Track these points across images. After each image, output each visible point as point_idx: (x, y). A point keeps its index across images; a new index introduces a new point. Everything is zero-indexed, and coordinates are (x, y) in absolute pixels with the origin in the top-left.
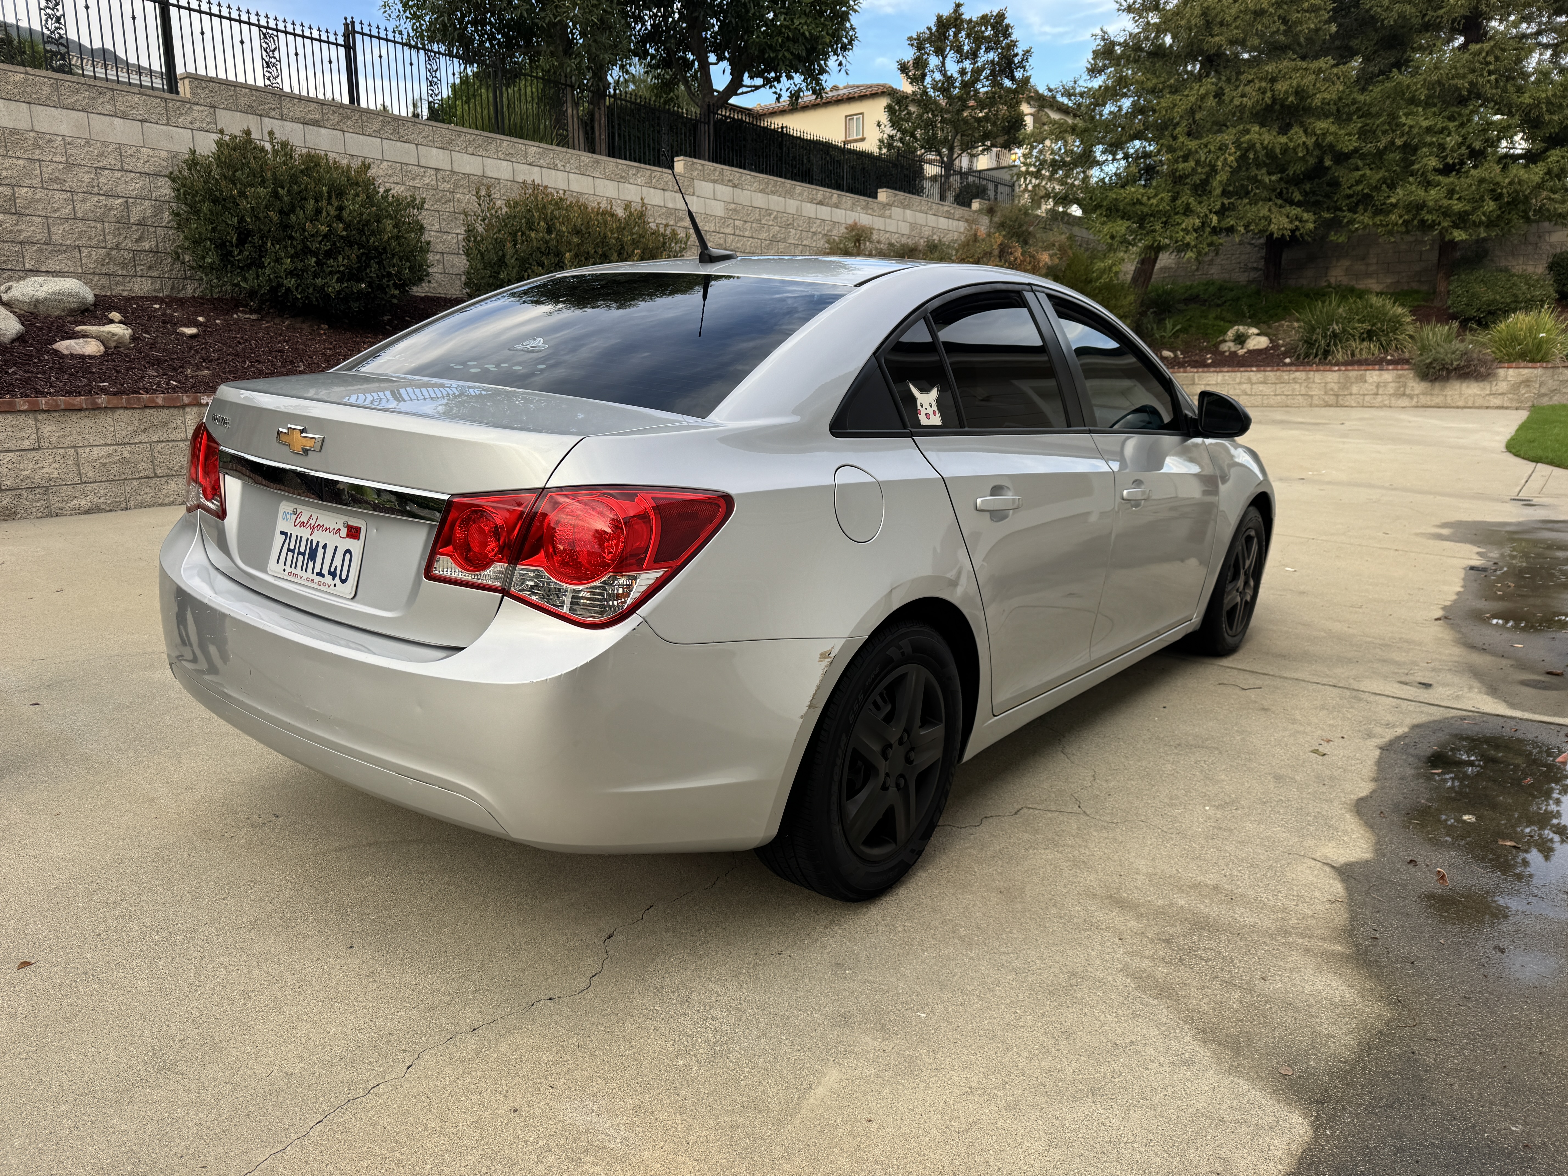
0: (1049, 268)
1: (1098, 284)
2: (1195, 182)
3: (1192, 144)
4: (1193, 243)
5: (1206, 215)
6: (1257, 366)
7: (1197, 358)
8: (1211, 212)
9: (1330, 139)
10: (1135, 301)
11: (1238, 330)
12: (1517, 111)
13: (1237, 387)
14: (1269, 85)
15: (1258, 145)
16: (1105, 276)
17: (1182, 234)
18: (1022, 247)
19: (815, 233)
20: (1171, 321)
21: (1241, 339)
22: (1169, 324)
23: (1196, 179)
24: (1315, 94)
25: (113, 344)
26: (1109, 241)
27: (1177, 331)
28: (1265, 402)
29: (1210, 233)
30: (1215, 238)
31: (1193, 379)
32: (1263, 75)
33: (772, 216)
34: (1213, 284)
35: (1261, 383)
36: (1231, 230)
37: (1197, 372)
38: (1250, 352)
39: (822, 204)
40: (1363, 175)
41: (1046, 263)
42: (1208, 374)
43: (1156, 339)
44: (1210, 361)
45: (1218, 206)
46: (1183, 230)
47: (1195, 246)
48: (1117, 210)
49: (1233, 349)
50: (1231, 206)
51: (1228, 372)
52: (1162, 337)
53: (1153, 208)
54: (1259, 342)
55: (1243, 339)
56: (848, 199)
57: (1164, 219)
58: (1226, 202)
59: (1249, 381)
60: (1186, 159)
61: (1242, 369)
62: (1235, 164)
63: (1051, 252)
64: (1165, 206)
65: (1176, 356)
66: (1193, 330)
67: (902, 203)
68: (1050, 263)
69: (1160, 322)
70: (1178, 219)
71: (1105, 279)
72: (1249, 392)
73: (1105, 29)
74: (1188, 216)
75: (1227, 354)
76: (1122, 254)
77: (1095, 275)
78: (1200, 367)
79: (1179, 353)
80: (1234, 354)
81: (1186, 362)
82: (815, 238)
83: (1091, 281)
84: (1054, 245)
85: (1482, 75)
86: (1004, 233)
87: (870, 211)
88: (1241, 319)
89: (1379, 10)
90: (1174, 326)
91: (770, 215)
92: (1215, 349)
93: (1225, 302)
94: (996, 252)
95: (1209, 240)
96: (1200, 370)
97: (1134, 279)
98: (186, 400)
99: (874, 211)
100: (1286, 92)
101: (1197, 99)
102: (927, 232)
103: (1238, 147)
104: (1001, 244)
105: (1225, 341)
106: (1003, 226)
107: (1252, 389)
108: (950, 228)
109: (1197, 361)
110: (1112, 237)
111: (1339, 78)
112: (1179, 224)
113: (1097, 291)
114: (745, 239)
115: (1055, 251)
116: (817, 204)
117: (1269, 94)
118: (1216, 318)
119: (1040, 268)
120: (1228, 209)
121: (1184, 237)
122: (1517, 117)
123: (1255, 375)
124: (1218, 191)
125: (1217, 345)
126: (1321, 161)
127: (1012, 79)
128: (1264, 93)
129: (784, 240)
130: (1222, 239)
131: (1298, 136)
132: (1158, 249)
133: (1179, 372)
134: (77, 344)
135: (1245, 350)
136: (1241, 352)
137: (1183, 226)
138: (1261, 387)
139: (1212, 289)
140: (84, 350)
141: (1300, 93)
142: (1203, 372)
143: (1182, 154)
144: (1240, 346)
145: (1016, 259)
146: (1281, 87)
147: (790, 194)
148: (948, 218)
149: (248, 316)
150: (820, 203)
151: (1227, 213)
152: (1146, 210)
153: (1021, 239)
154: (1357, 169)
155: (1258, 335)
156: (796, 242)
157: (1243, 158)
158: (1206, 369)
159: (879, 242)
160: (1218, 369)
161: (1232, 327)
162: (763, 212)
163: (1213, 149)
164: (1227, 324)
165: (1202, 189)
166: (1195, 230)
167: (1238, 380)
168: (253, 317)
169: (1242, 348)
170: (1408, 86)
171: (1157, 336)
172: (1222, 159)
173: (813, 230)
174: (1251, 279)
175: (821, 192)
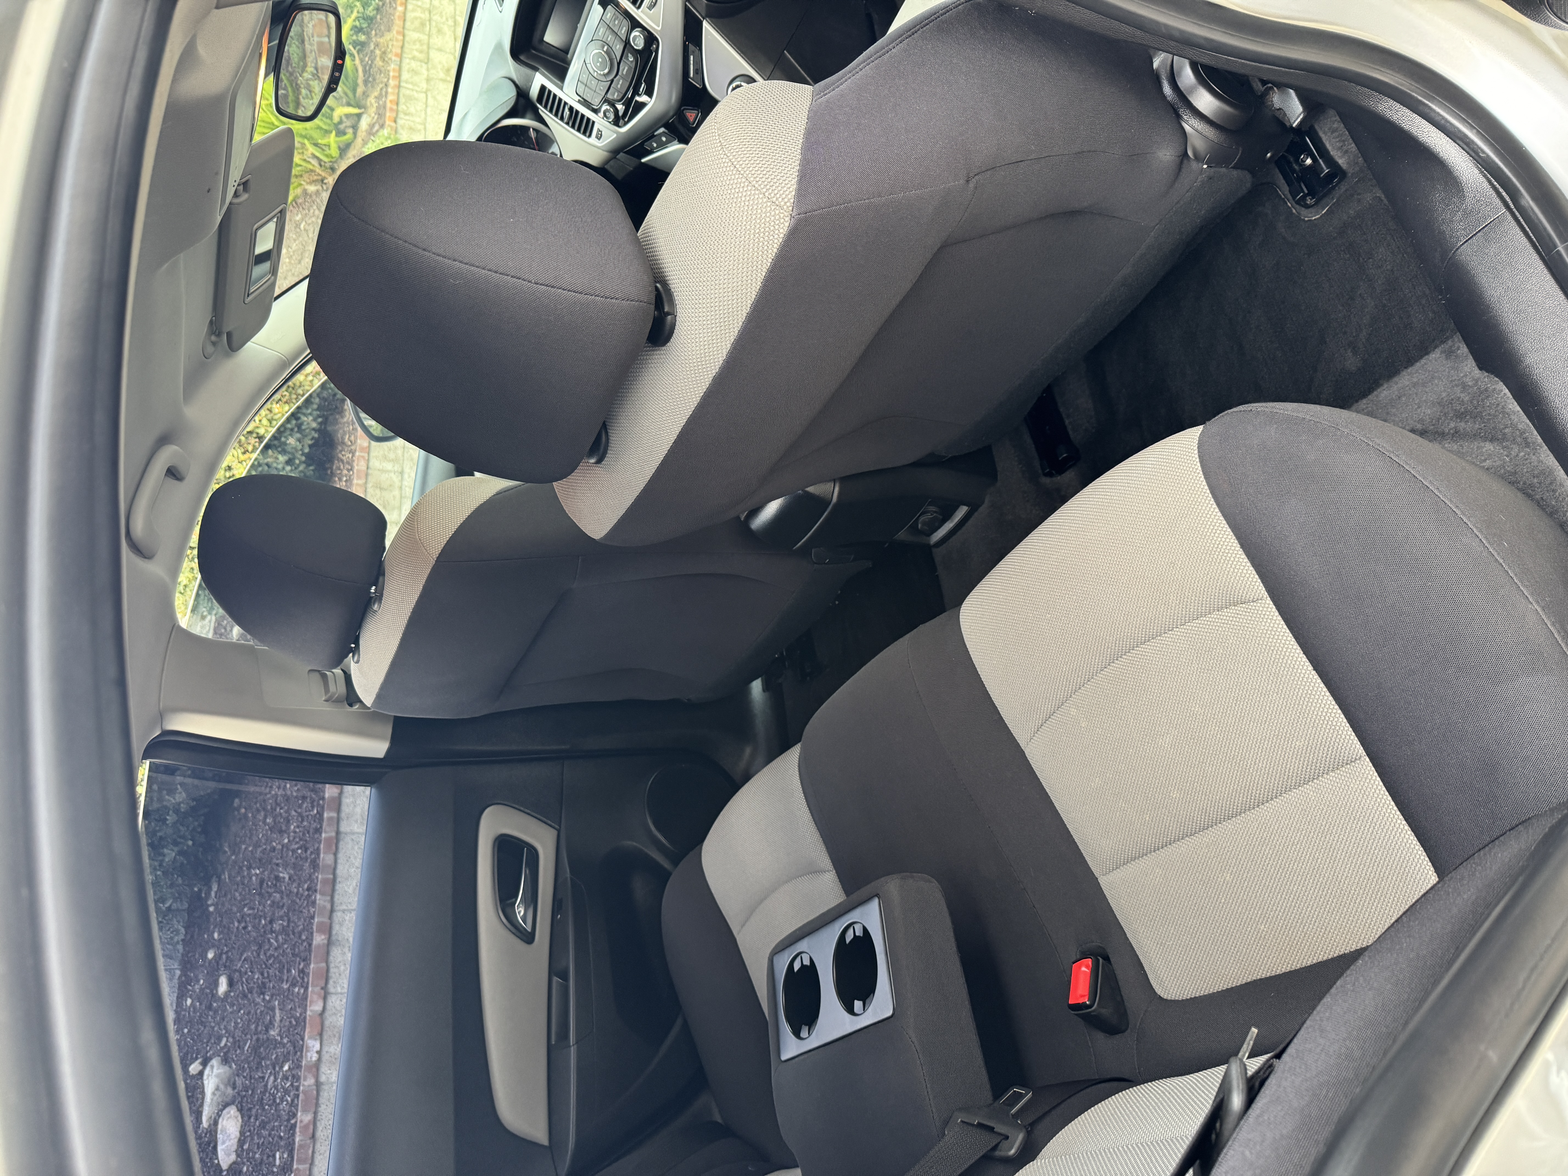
25: (230, 1091)
98: (311, 1081)
134: (223, 1143)
140: (233, 1136)
149: (213, 894)
168: (215, 887)
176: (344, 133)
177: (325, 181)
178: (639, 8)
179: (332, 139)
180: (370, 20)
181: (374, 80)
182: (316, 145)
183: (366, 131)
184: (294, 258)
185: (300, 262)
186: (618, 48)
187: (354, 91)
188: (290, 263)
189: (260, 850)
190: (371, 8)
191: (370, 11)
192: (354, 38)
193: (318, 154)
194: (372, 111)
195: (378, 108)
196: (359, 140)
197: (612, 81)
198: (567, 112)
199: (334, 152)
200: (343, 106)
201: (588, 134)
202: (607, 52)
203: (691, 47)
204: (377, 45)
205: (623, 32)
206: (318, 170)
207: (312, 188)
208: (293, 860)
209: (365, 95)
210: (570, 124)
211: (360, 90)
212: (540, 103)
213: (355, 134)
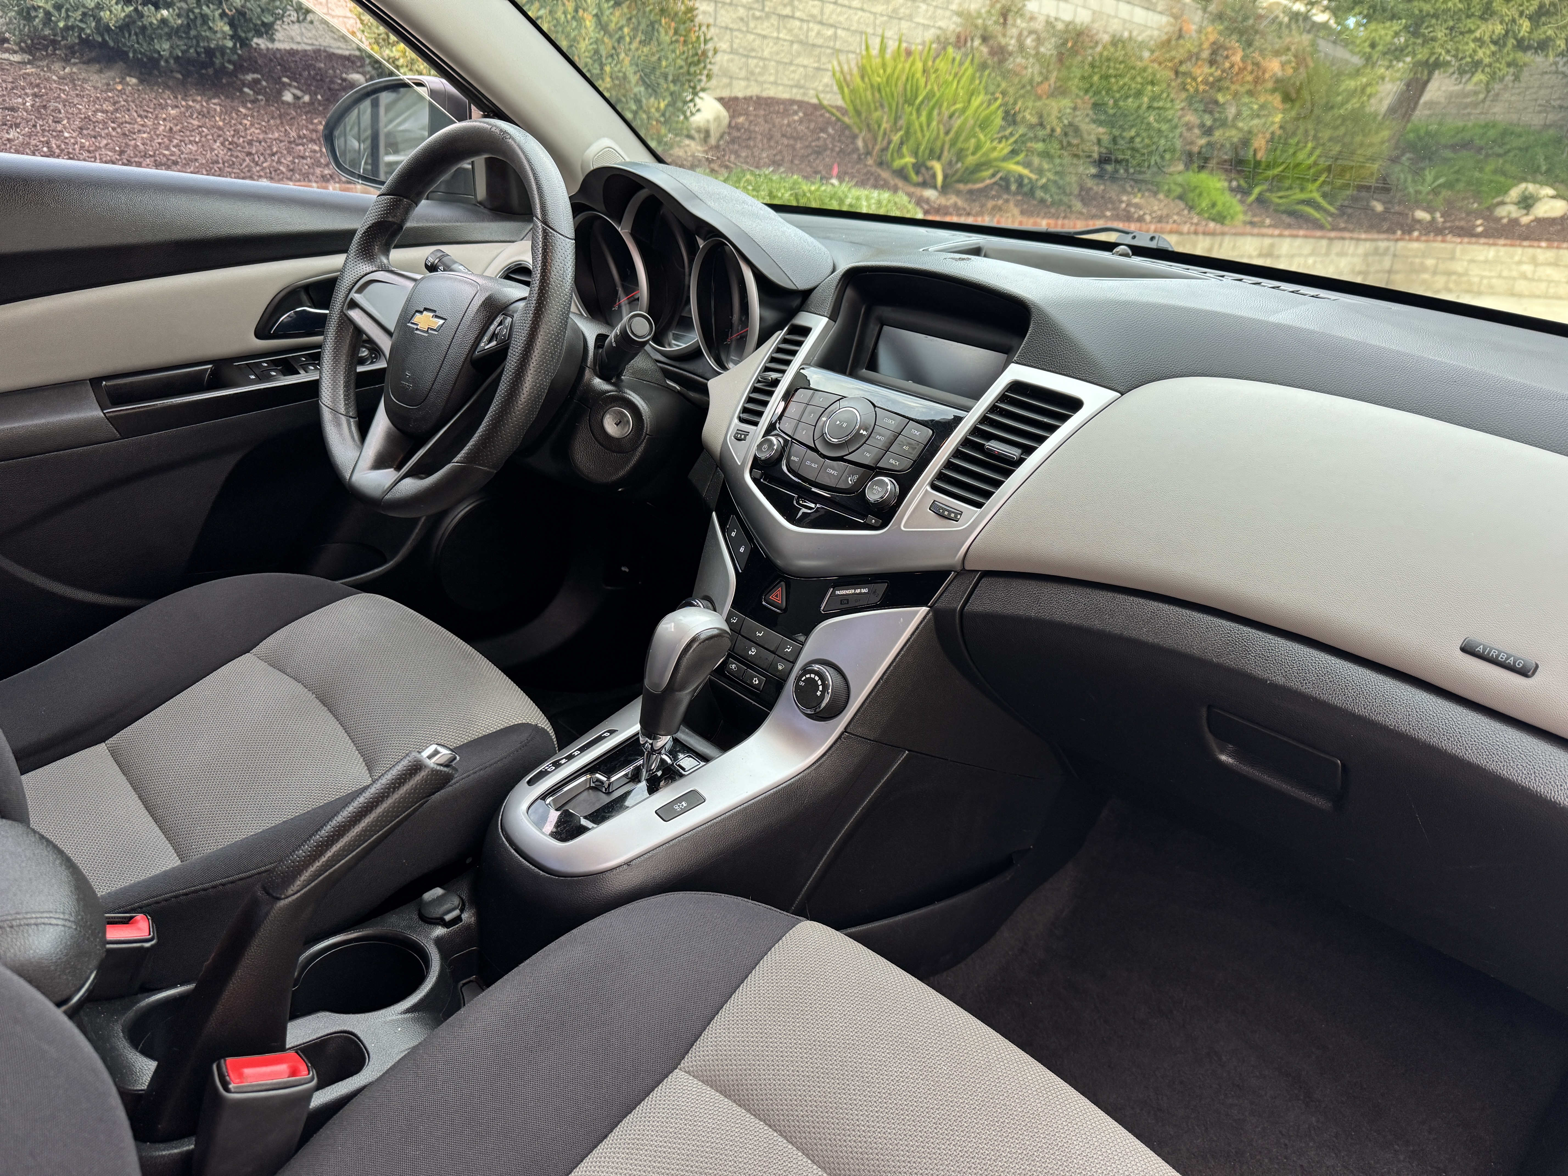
0: (1278, 81)
1: (1342, 111)
4: (1487, 60)
5: (1514, 21)
6: (1547, 240)
7: (1462, 223)
8: (1521, 14)
10: (1389, 140)
11: (1526, 189)
13: (1514, 267)
16: (1355, 100)
17: (1472, 45)
18: (1244, 50)
20: (1433, 173)
21: (1527, 202)
22: (1429, 176)
26: (1368, 50)
27: (1440, 186)
28: (1552, 291)
29: (1514, 47)
30: (1520, 55)
31: (1453, 252)
34: (1494, 126)
35: (1549, 264)
36: (1543, 46)
37: (1461, 243)
38: (1539, 221)
41: (1275, 74)
42: (1475, 247)
43: (1409, 194)
44: (1480, 229)
45: (1533, 7)
46: (1475, 40)
47: (1490, 65)
48: (1384, 10)
49: (1514, 215)
50: (1552, 9)
51: (1505, 245)
52: (1418, 192)
54: (1552, 208)
55: (1530, 201)
57: (1451, 23)
59: (1534, 261)
61: (1526, 243)
63: (1284, 59)
65: (1434, 219)
66: (1461, 186)
68: (1280, 74)
69: (1418, 173)
70: (1470, 24)
71: (1354, 103)
72: (1530, 275)
74: (1486, 20)
75: (1505, 221)
76: (1382, 70)
77: (1340, 98)
78: (1465, 235)
79: (1438, 215)
80: (1514, 222)
81: (1446, 228)
83: (1332, 108)
84: (1288, 49)
86: (1221, 27)
88: (1531, 172)
90: (1436, 178)
92: (1488, 214)
93: (1509, 151)
94: (1205, 54)
95: (1509, 59)
96: (1466, 240)
97: (1392, 110)
102: (1115, 26)
104: (1214, 43)
105: (1503, 203)
107: (1534, 272)
108: (1149, 24)
109: (1462, 228)
110: (1373, 46)
112: (1470, 31)
113: (1339, 122)
114: (851, 11)
115: (1290, 57)
118: (1495, 172)
119: (1264, 81)
120: (1548, 13)
121: (1475, 51)
123: (1543, 253)
125: (1491, 208)
129: (910, 18)
130: (1527, 57)
132: (1433, 66)
133: (1434, 241)
135: (1531, 217)
136: (1525, 220)
137: (1478, 34)
138: (1549, 271)
139: (1492, 133)
142: (1469, 243)
144: (1524, 212)
145: (1232, 66)
148: (1148, 9)
151: (1543, 19)
153: (1244, 39)
155: (1553, 197)
156: (926, 22)
158: (1474, 240)
159: (1032, 18)
160: (1491, 241)
161: (1515, 185)
164: (1510, 181)
166: (1495, 43)
167: (1517, 258)
168: (15, 58)
169: (1527, 214)
171: (1411, 190)
174: (1548, 122)
176: (917, 173)
177: (869, 157)
178: (934, 487)
179: (909, 160)
180: (1031, 193)
181: (974, 201)
182: (902, 143)
183: (921, 196)
184: (789, 129)
185: (783, 136)
186: (866, 456)
187: (959, 181)
188: (783, 125)
189: (60, 106)
190: (1042, 194)
191: (1039, 194)
192: (1012, 179)
193: (892, 146)
194: (943, 201)
195: (946, 207)
196: (912, 189)
197: (815, 450)
198: (774, 375)
199: (898, 163)
200: (943, 171)
201: (745, 416)
202: (858, 435)
203: (882, 588)
204: (1007, 201)
205: (891, 461)
206: (877, 148)
207: (860, 143)
208: (33, 142)
209: (958, 193)
210: (758, 385)
211: (961, 186)
212: (790, 332)
213: (918, 185)
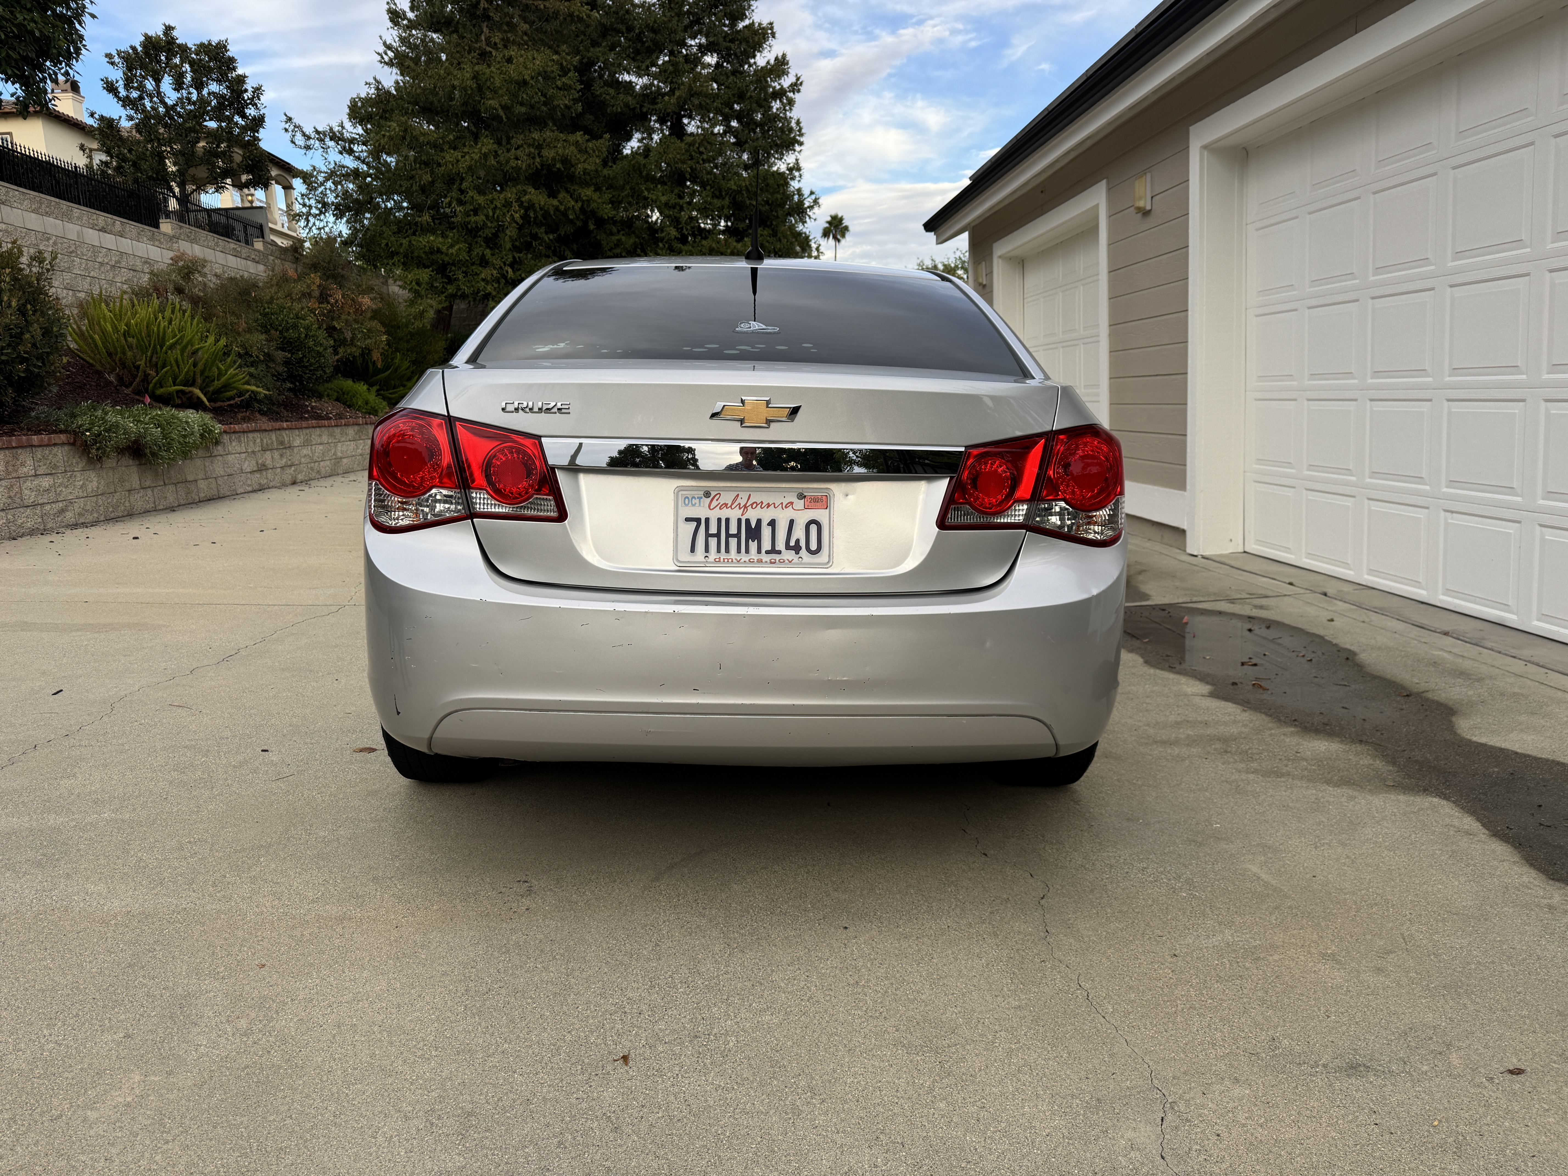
0: (373, 312)
2: (487, 235)
3: (481, 200)
4: (494, 293)
8: (505, 264)
9: (594, 205)
12: (726, 195)
14: (537, 152)
15: (537, 205)
17: (483, 284)
18: (340, 290)
19: (101, 264)
23: (488, 232)
24: (577, 164)
26: (416, 287)
32: (530, 141)
33: (51, 242)
39: (105, 232)
40: (619, 240)
41: (370, 307)
45: (510, 260)
46: (483, 280)
48: (414, 258)
50: (522, 260)
53: (453, 258)
56: (132, 227)
57: (465, 269)
58: (517, 255)
60: (476, 212)
62: (520, 222)
63: (371, 295)
64: (464, 256)
67: (188, 237)
68: (373, 307)
70: (475, 269)
73: (378, 78)
74: (485, 267)
76: (429, 301)
82: (102, 269)
85: (698, 162)
86: (319, 274)
87: (157, 243)
89: (608, 97)
91: (48, 239)
94: (317, 293)
99: (161, 243)
100: (554, 159)
101: (480, 157)
103: (521, 205)
104: (320, 286)
106: (315, 268)
110: (418, 284)
111: (594, 151)
112: (478, 274)
115: (375, 295)
116: (100, 230)
117: (538, 160)
119: (364, 312)
120: (517, 263)
122: (727, 199)
124: (509, 245)
126: (585, 223)
127: (243, 116)
128: (534, 158)
131: (565, 201)
137: (482, 276)
141: (565, 161)
143: (472, 207)
145: (337, 301)
146: (549, 154)
147: (66, 217)
150: (103, 230)
152: (446, 259)
153: (337, 282)
154: (612, 234)
157: (525, 217)
162: (39, 236)
163: (499, 205)
165: (492, 242)
166: (494, 281)
170: (644, 165)
172: (508, 215)
173: (100, 260)
175: (102, 218)
